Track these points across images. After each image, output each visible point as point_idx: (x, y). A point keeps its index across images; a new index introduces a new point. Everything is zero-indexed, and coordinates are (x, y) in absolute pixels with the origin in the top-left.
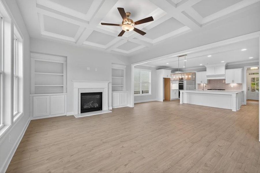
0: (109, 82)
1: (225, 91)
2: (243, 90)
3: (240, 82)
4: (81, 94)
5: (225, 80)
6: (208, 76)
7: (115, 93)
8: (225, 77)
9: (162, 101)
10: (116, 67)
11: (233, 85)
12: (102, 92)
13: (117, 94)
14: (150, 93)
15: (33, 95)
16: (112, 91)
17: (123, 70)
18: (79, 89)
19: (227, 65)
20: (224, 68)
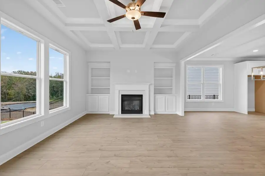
0: (150, 83)
4: (122, 95)
7: (159, 96)
9: (247, 113)
10: (161, 66)
12: (142, 95)
13: (160, 98)
14: (220, 98)
15: (89, 95)
16: (154, 94)
17: (172, 69)
18: (120, 91)
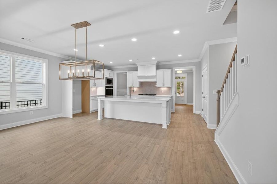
1: (156, 96)
2: (172, 95)
3: (169, 86)
5: (156, 82)
6: (139, 77)
8: (156, 79)
9: (72, 117)
11: (164, 89)
14: (44, 104)
19: (158, 65)
20: (155, 67)
